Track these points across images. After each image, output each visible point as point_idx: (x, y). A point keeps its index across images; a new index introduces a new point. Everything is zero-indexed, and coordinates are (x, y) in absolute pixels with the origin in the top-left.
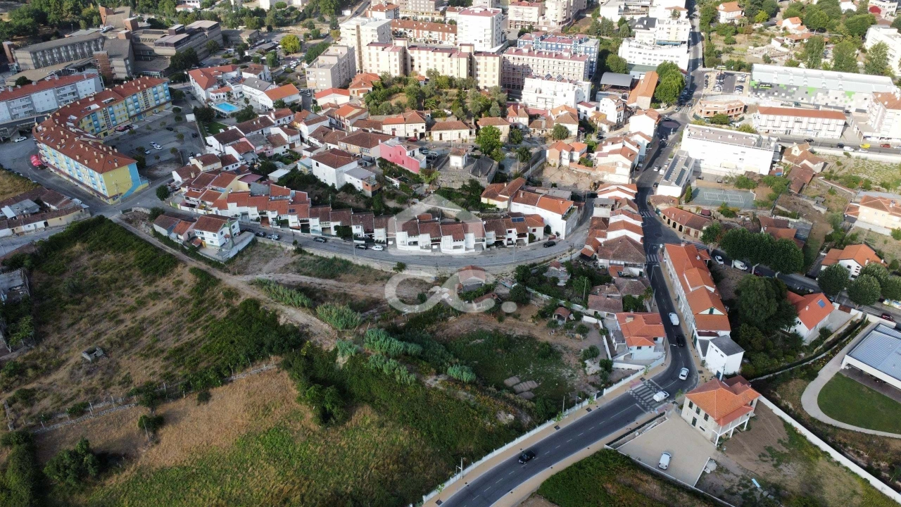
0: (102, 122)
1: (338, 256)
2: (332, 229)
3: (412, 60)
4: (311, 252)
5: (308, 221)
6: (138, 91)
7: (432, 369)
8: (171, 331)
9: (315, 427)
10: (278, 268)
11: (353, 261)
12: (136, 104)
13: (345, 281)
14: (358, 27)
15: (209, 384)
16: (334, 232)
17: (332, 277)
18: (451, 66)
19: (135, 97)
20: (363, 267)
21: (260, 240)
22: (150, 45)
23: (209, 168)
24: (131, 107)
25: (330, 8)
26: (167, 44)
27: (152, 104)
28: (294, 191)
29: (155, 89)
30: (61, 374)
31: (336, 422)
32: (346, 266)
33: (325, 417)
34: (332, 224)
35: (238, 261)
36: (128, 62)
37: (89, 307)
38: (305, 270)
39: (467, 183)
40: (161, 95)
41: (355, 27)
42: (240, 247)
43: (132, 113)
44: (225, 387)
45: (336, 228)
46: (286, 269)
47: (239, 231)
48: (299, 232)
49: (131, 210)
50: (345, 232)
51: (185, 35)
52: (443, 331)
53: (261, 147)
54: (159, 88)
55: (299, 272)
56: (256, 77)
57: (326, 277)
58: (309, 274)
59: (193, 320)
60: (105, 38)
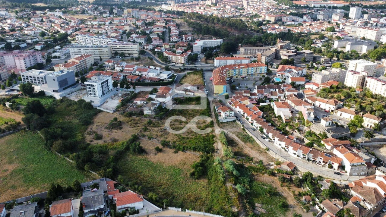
0: (237, 73)
1: (253, 137)
2: (259, 127)
3: (367, 82)
4: (247, 132)
5: (253, 121)
6: (254, 66)
7: (234, 182)
9: (188, 175)
10: (233, 131)
11: (256, 141)
12: (252, 71)
13: (247, 145)
14: (357, 63)
15: (179, 149)
16: (259, 129)
17: (245, 142)
18: (381, 89)
19: (252, 68)
20: (257, 144)
21: (237, 121)
23: (245, 94)
24: (250, 71)
26: (286, 55)
27: (258, 72)
28: (259, 110)
29: (261, 68)
30: (156, 129)
31: (194, 178)
32: (253, 141)
33: (193, 174)
35: (224, 124)
36: (267, 58)
38: (240, 136)
39: (322, 133)
40: (263, 70)
41: (355, 64)
42: (229, 120)
43: (250, 73)
44: (183, 153)
46: (234, 133)
47: (233, 115)
48: (250, 124)
49: (216, 99)
50: (261, 130)
51: (295, 54)
52: (258, 176)
53: (267, 94)
54: (263, 68)
55: (237, 136)
56: (296, 72)
57: (243, 141)
58: (239, 138)
60: (270, 49)
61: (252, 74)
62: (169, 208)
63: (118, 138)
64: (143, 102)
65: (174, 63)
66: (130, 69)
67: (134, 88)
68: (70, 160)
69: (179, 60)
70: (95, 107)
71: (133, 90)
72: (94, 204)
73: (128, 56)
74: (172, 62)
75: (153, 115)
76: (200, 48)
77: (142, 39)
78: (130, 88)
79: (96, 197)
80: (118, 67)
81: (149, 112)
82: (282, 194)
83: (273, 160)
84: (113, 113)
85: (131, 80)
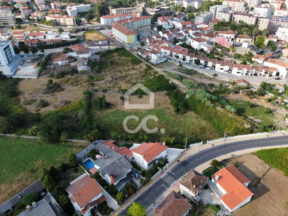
0: (130, 27)
1: (193, 69)
2: (193, 60)
3: (234, 18)
4: (184, 66)
5: (185, 57)
7: (220, 106)
8: (135, 78)
9: (174, 113)
10: (172, 69)
11: (198, 71)
12: (141, 23)
13: (194, 76)
14: (216, 8)
16: (193, 62)
17: (190, 74)
18: (249, 20)
19: (141, 21)
20: (201, 74)
21: (169, 60)
22: (148, 12)
23: (158, 39)
24: (139, 24)
25: (207, 8)
26: (153, 11)
27: (145, 25)
28: (183, 48)
29: (147, 20)
30: (103, 82)
31: (181, 113)
32: (196, 72)
34: (194, 59)
35: (160, 65)
36: (141, 14)
37: (114, 68)
38: (181, 71)
40: (148, 22)
42: (162, 61)
43: (139, 26)
45: (195, 60)
46: (175, 70)
47: (163, 56)
48: (182, 60)
49: (132, 48)
50: (198, 62)
51: (159, 10)
52: (227, 97)
53: (175, 36)
54: (148, 20)
55: (179, 71)
56: (178, 19)
57: (188, 74)
58: (182, 73)
59: (143, 77)
60: (136, 9)
61: (141, 27)
62: (191, 145)
63: (68, 100)
64: (64, 62)
65: (62, 26)
66: (20, 35)
67: (43, 51)
68: (30, 137)
69: (68, 22)
70: (10, 76)
71: (42, 53)
72: (122, 171)
73: (4, 27)
74: (61, 26)
75: (88, 70)
76: (76, 13)
77: (7, 9)
78: (37, 51)
79: (117, 162)
80: (3, 35)
81: (84, 67)
82: (257, 104)
83: (224, 82)
84: (38, 78)
85: (31, 45)
